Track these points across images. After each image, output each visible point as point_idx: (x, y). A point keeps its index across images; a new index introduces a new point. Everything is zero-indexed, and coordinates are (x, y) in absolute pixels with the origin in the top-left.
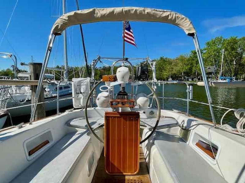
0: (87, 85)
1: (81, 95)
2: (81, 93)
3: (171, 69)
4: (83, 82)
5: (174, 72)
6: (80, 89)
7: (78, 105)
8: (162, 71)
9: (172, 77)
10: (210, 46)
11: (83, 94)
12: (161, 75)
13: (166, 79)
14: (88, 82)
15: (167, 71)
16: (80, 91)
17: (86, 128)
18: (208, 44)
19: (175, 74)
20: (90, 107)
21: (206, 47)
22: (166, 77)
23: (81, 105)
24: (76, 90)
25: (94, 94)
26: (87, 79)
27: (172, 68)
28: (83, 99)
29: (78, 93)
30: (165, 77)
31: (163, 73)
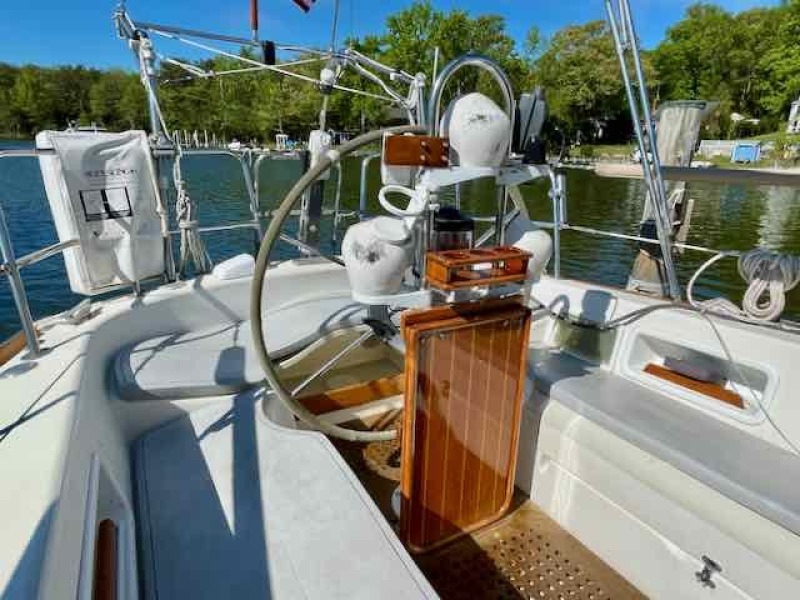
0: (139, 173)
1: (111, 227)
2: (112, 215)
3: (281, 101)
4: (115, 154)
5: (293, 111)
6: (103, 193)
7: (109, 276)
8: (249, 104)
9: (286, 129)
10: (399, 31)
11: (128, 220)
12: (249, 118)
13: (265, 135)
14: (144, 157)
15: (269, 107)
16: (107, 207)
17: (222, 388)
18: (394, 22)
19: (294, 118)
20: (170, 281)
21: (388, 31)
22: (267, 129)
23: (123, 277)
24: (79, 200)
25: (184, 217)
26: (130, 139)
27: (286, 97)
28: (133, 245)
29: (98, 217)
30: (263, 129)
31: (253, 112)
